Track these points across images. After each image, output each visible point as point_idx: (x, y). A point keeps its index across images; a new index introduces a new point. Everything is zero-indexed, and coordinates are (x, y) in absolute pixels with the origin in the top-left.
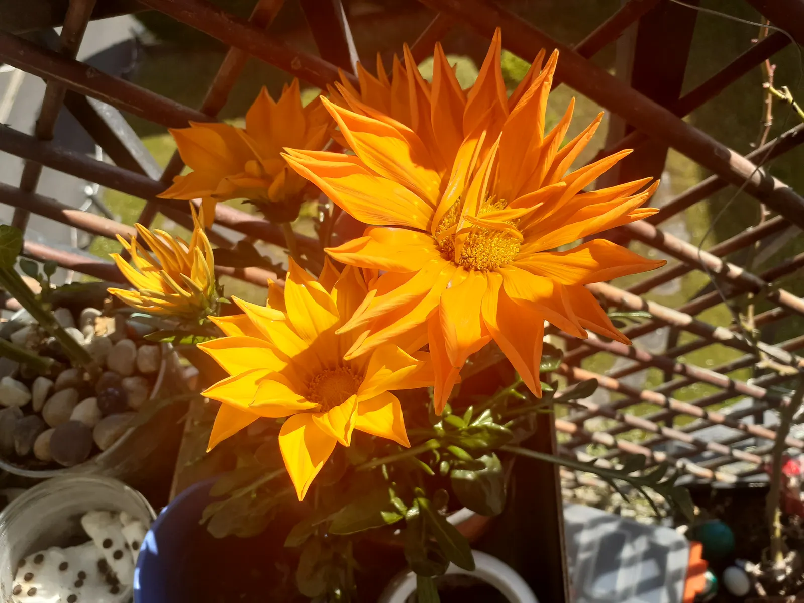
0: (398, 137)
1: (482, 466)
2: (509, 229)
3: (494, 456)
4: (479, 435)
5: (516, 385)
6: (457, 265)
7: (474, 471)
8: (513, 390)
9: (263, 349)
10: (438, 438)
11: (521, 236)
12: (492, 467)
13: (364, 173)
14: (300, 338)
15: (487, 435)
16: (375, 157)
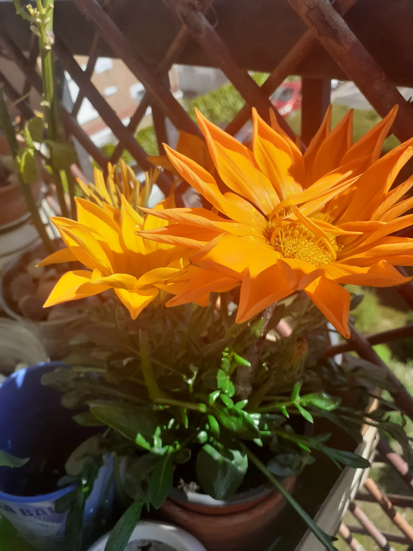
0: (289, 153)
1: (231, 457)
2: (325, 240)
3: (246, 457)
4: (235, 419)
5: (288, 404)
6: (271, 245)
7: (222, 455)
8: (284, 407)
9: (114, 231)
10: (208, 405)
11: (335, 256)
12: (239, 464)
13: (247, 157)
14: (143, 244)
15: (241, 422)
16: (264, 156)
